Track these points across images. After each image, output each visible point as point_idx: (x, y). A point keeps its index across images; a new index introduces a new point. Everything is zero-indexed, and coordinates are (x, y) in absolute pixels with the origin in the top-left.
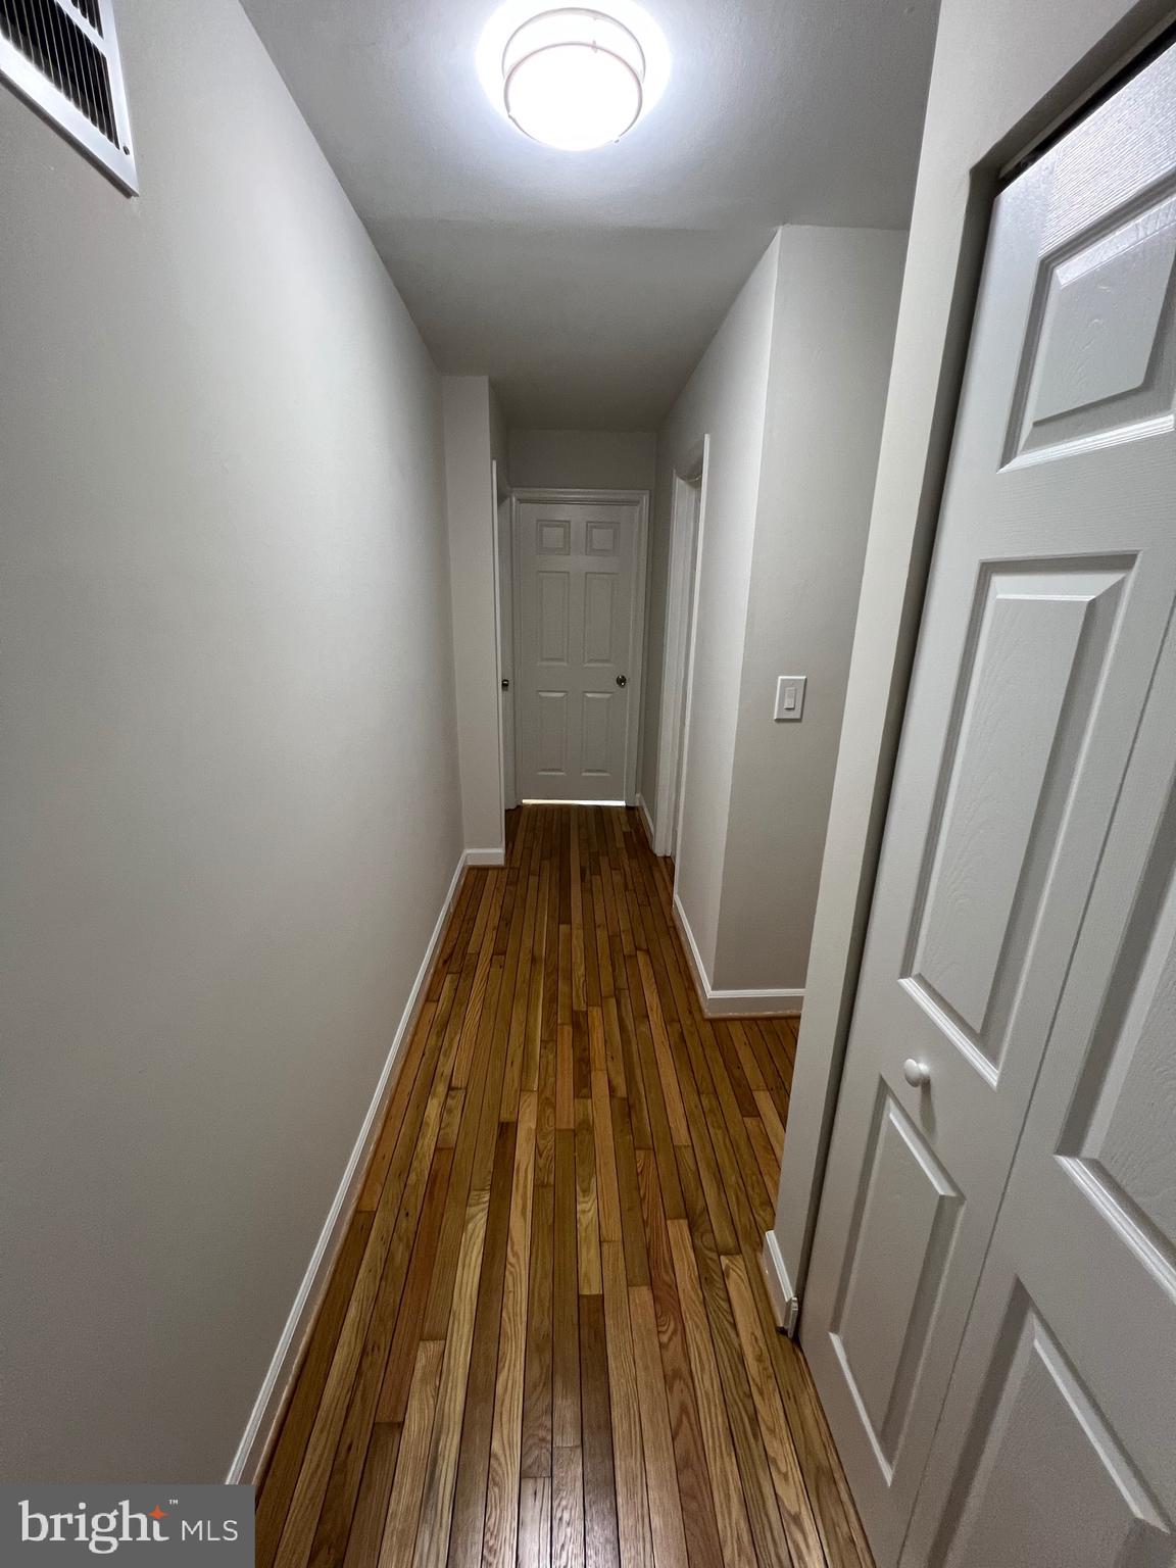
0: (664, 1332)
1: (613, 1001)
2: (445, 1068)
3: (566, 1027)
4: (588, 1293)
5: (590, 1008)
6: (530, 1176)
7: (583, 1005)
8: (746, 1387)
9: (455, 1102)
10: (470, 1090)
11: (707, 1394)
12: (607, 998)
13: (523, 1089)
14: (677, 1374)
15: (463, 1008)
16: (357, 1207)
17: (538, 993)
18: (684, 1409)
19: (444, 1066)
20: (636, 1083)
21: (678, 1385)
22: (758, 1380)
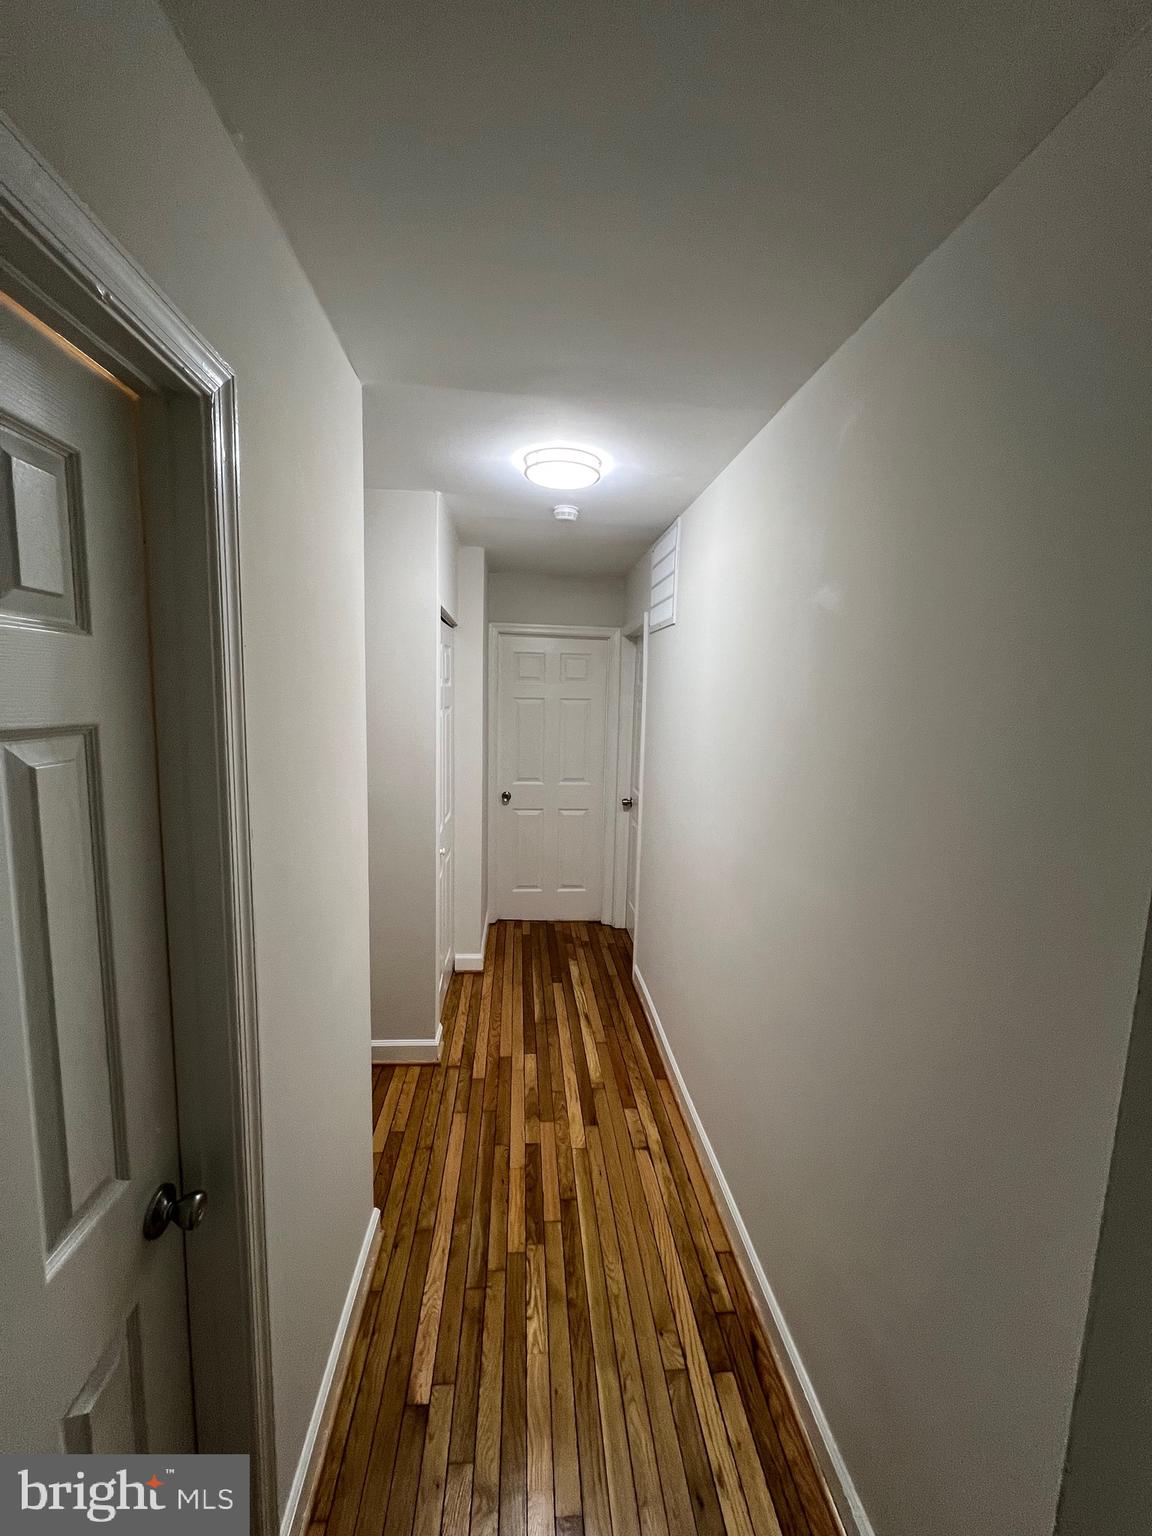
1: (492, 1266)
2: (662, 1167)
3: (552, 1218)
4: (532, 1055)
5: (522, 1250)
6: (568, 1094)
7: (531, 1255)
9: (637, 1139)
10: (631, 1149)
12: (497, 1270)
13: (585, 1151)
15: (679, 1244)
16: (667, 1080)
17: (592, 1273)
19: (663, 1168)
20: (484, 1158)
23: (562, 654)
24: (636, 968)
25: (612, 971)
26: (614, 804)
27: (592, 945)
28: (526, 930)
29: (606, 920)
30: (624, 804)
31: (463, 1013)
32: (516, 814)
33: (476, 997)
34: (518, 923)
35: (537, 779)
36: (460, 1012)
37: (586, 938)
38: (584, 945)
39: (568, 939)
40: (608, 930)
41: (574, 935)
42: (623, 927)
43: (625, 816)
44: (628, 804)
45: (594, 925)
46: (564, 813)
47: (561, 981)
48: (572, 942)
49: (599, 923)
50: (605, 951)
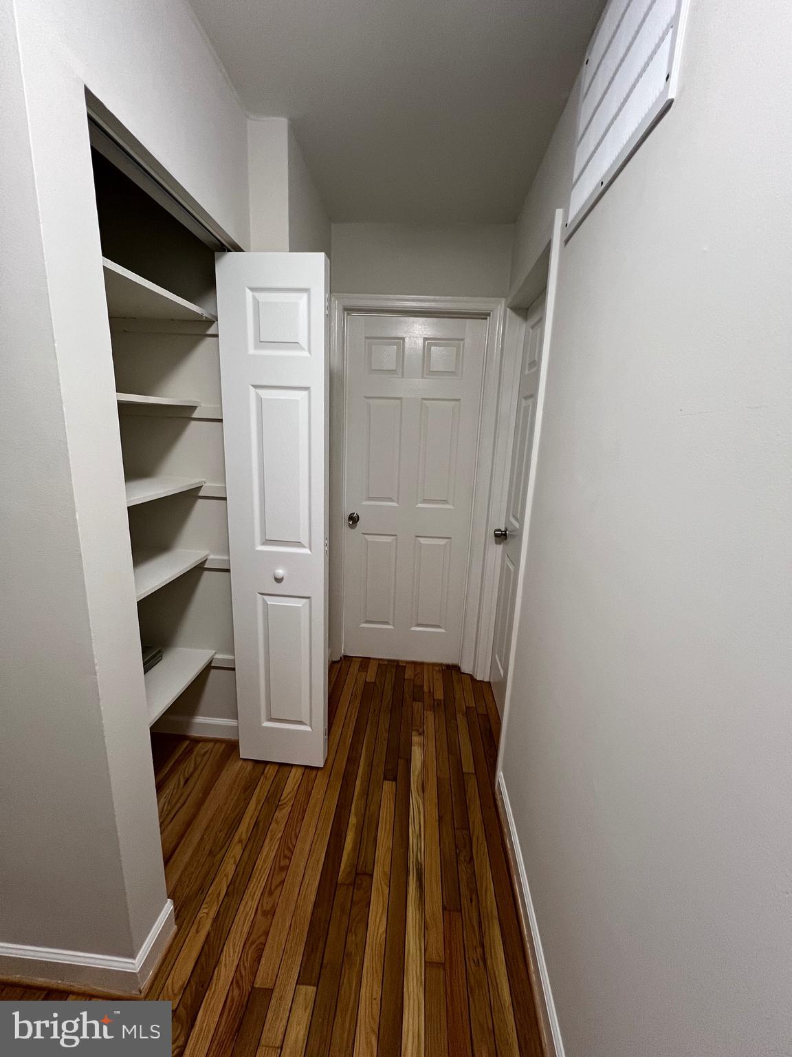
0: (261, 943)
4: (309, 987)
8: (226, 900)
11: (253, 899)
14: (265, 914)
18: (271, 893)
21: (267, 907)
22: (216, 903)
23: (425, 339)
24: (500, 775)
25: (468, 767)
26: (484, 533)
27: (445, 708)
28: (371, 676)
29: (466, 668)
30: (496, 535)
31: (240, 841)
32: (366, 539)
33: (273, 801)
34: (365, 662)
35: (390, 499)
36: (236, 838)
37: (439, 695)
38: (436, 705)
39: (418, 694)
40: (468, 681)
41: (426, 689)
42: (486, 680)
43: (496, 551)
44: (501, 536)
45: (451, 671)
46: (422, 540)
47: (395, 779)
48: (422, 700)
49: (456, 668)
50: (461, 722)
